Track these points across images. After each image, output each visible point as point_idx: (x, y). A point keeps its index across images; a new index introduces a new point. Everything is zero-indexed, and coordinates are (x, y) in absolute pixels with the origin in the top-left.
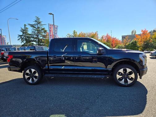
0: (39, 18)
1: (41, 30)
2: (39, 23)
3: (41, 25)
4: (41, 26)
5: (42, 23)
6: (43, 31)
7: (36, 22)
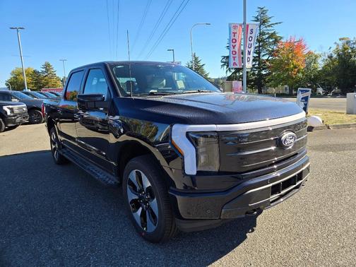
0: (265, 9)
1: (268, 38)
2: (264, 22)
3: (269, 26)
4: (268, 28)
5: (272, 21)
6: (271, 40)
7: (257, 20)
